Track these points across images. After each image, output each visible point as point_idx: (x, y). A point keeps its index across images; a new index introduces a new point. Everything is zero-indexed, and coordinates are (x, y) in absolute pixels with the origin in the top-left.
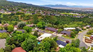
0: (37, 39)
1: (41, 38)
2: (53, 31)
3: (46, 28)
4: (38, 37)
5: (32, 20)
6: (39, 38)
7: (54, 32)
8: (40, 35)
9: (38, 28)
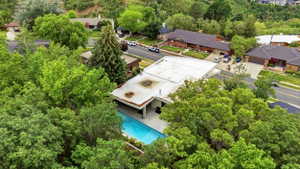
0: (119, 93)
1: (147, 84)
2: (202, 48)
3: (164, 37)
4: (120, 83)
5: (100, 9)
6: (133, 84)
7: (210, 51)
8: (135, 69)
9: (125, 32)
